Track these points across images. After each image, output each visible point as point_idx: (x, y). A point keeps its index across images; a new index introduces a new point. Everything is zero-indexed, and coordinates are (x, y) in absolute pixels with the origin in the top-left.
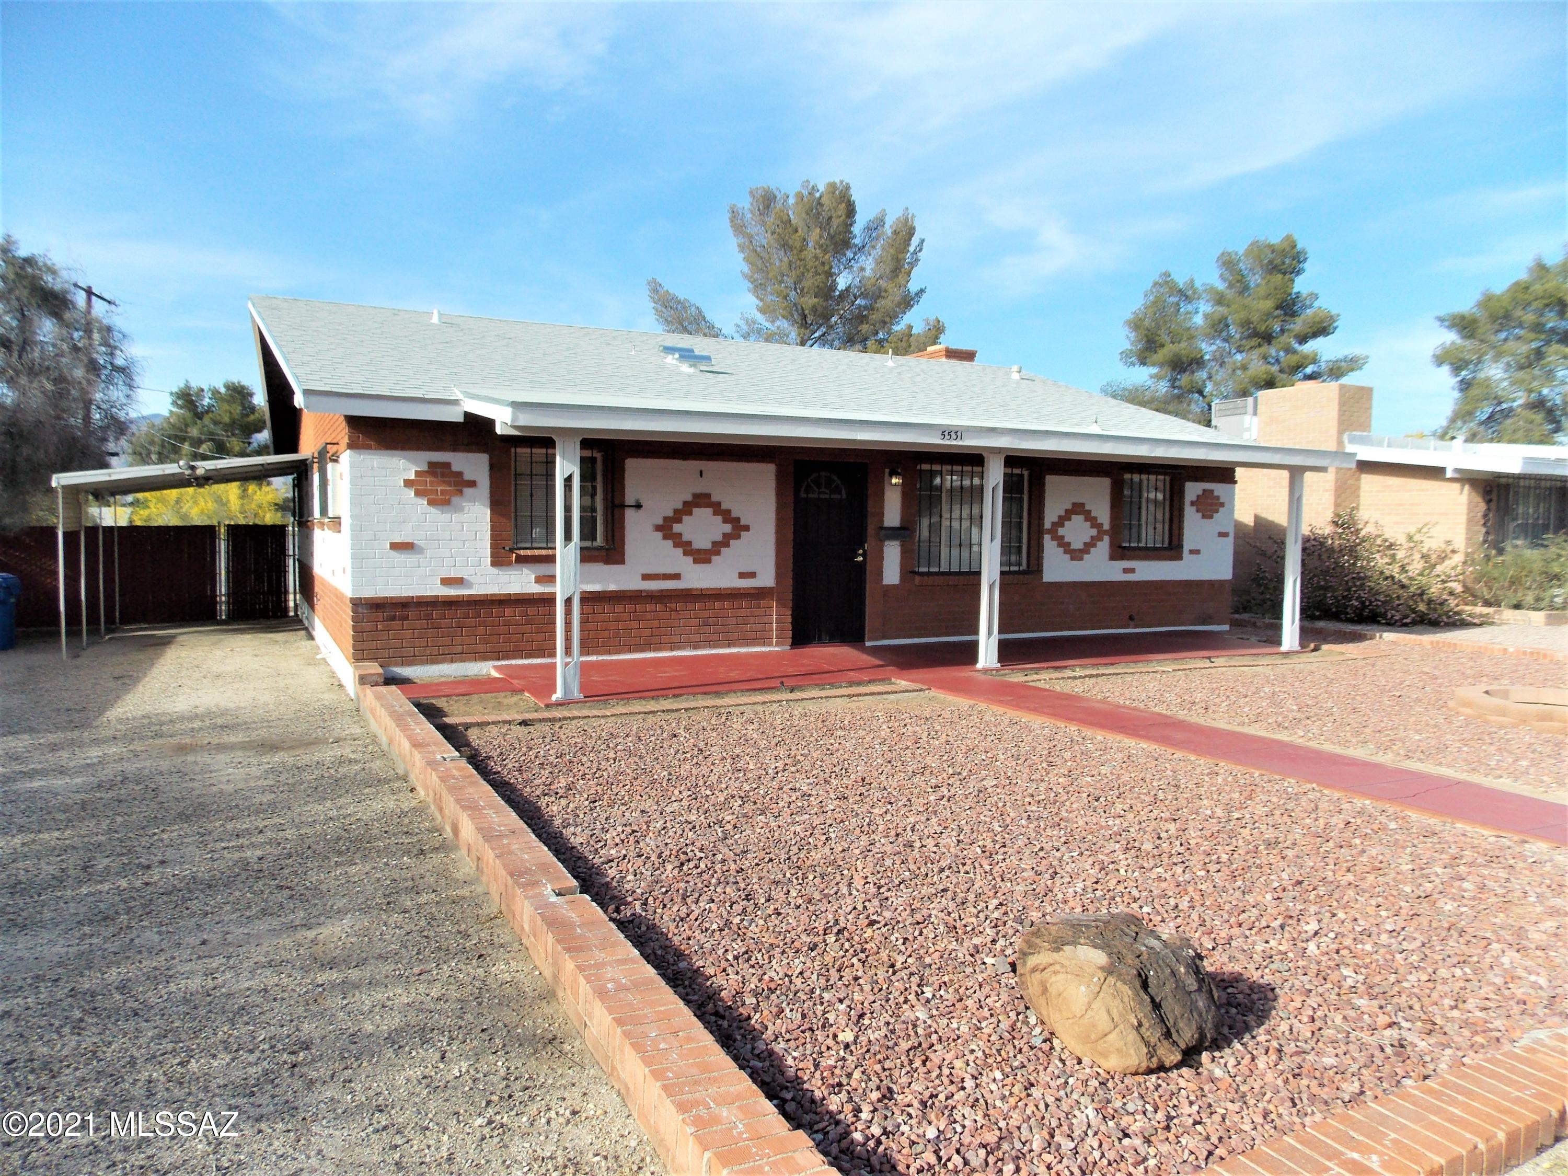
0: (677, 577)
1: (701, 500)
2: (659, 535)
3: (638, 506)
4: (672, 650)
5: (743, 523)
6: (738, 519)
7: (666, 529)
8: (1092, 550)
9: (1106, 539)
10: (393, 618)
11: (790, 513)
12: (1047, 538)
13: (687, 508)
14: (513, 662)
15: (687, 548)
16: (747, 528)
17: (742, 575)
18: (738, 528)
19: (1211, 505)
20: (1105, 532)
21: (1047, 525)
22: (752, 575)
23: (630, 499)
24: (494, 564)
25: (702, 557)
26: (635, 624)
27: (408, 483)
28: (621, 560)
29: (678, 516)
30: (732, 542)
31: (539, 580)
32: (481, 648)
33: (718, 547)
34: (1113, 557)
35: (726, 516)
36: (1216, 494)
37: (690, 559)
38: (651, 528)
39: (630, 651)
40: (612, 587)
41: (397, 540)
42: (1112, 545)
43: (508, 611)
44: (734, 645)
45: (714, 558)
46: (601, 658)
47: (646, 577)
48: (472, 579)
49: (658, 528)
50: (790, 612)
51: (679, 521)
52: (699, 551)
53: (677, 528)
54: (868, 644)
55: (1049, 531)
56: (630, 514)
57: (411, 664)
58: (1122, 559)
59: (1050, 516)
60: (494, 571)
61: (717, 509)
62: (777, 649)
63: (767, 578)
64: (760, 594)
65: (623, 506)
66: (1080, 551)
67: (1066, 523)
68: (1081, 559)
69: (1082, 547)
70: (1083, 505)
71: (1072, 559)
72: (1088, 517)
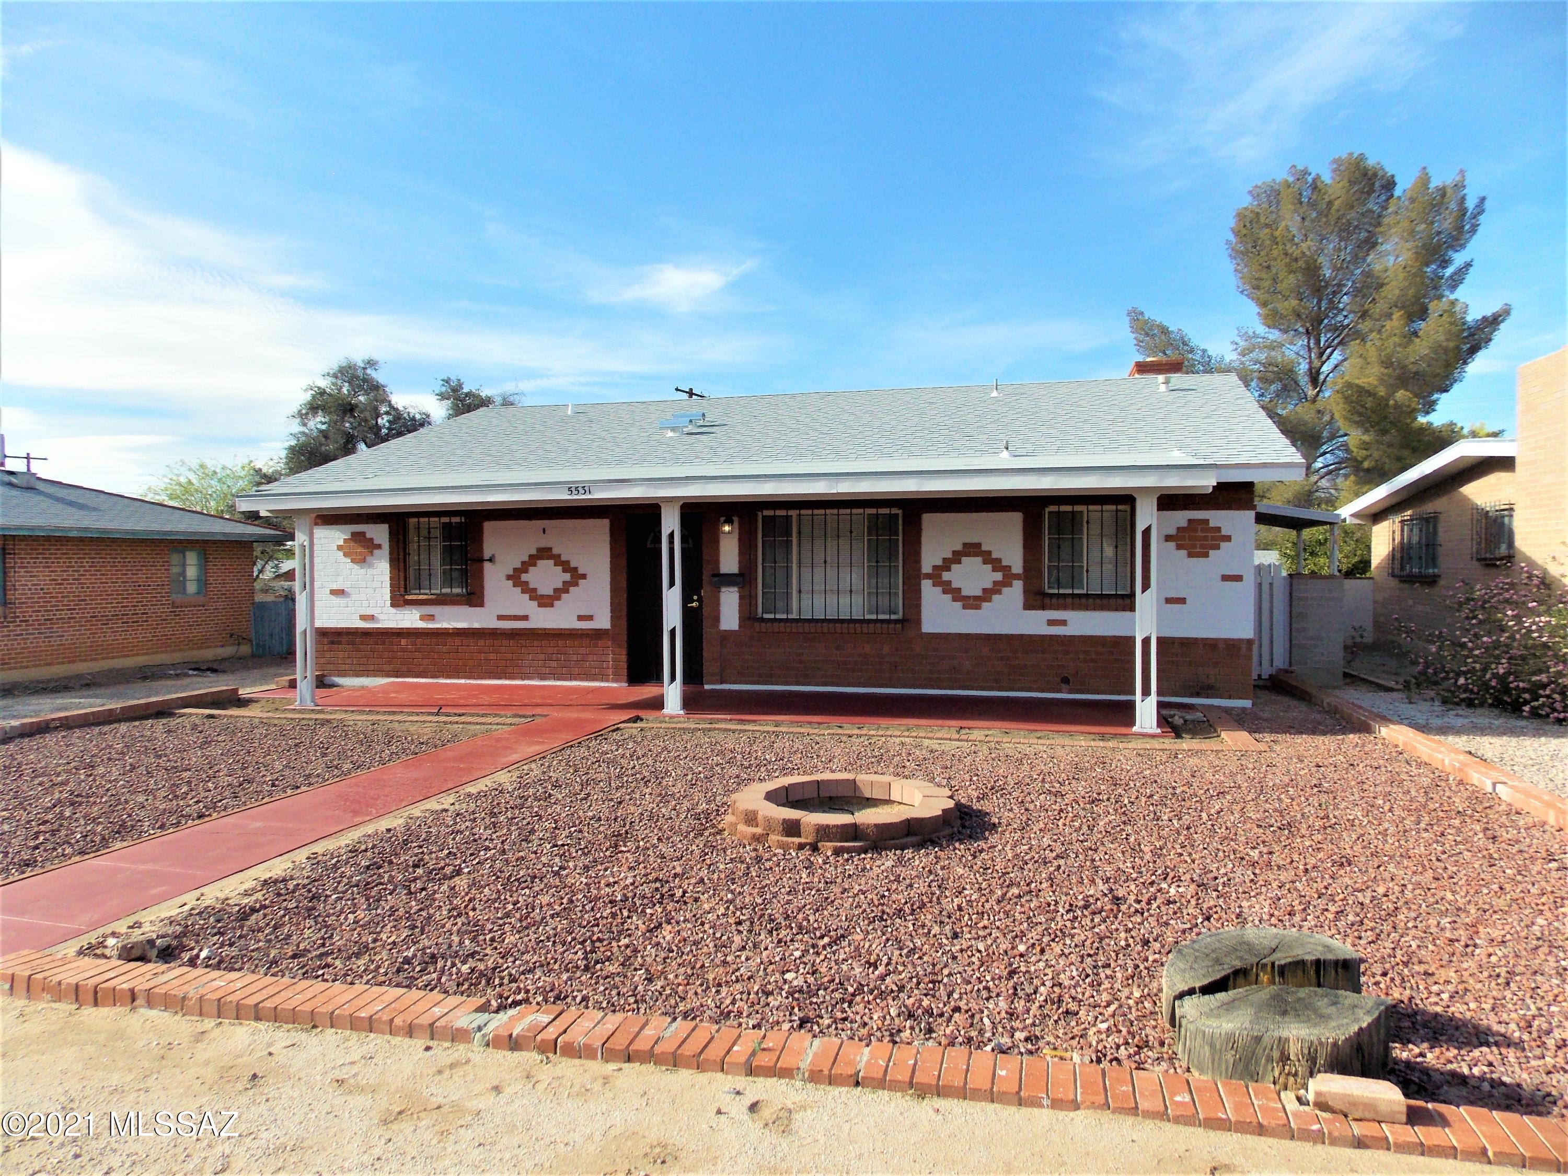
0: (525, 618)
1: (544, 553)
2: (510, 583)
3: (490, 560)
4: (523, 679)
5: (581, 571)
6: (576, 569)
7: (516, 577)
8: (995, 597)
9: (1018, 585)
10: (333, 643)
11: (623, 563)
12: (926, 586)
13: (532, 561)
14: (407, 680)
15: (533, 594)
16: (584, 576)
17: (580, 618)
18: (576, 576)
19: (1213, 538)
20: (1017, 577)
21: (926, 568)
22: (590, 618)
23: (487, 555)
24: (392, 605)
25: (546, 601)
26: (492, 656)
27: (340, 548)
28: (481, 604)
29: (525, 567)
30: (571, 589)
31: (422, 618)
32: (386, 667)
33: (559, 593)
34: (1027, 606)
35: (566, 567)
36: (1212, 524)
37: (535, 603)
38: (504, 578)
39: (490, 678)
40: (476, 625)
41: (335, 588)
42: (1027, 592)
43: (403, 642)
44: (575, 679)
45: (556, 603)
46: (468, 681)
47: (501, 618)
48: (380, 617)
49: (509, 577)
50: (624, 652)
51: (526, 571)
52: (543, 596)
53: (524, 577)
54: (707, 687)
55: (928, 576)
56: (487, 565)
57: (344, 676)
58: (1043, 607)
59: (929, 559)
60: (393, 610)
61: (558, 561)
62: (615, 685)
63: (603, 621)
64: (598, 634)
65: (481, 560)
66: (976, 598)
67: (954, 567)
68: (978, 607)
69: (979, 593)
70: (978, 545)
71: (964, 607)
72: (987, 558)
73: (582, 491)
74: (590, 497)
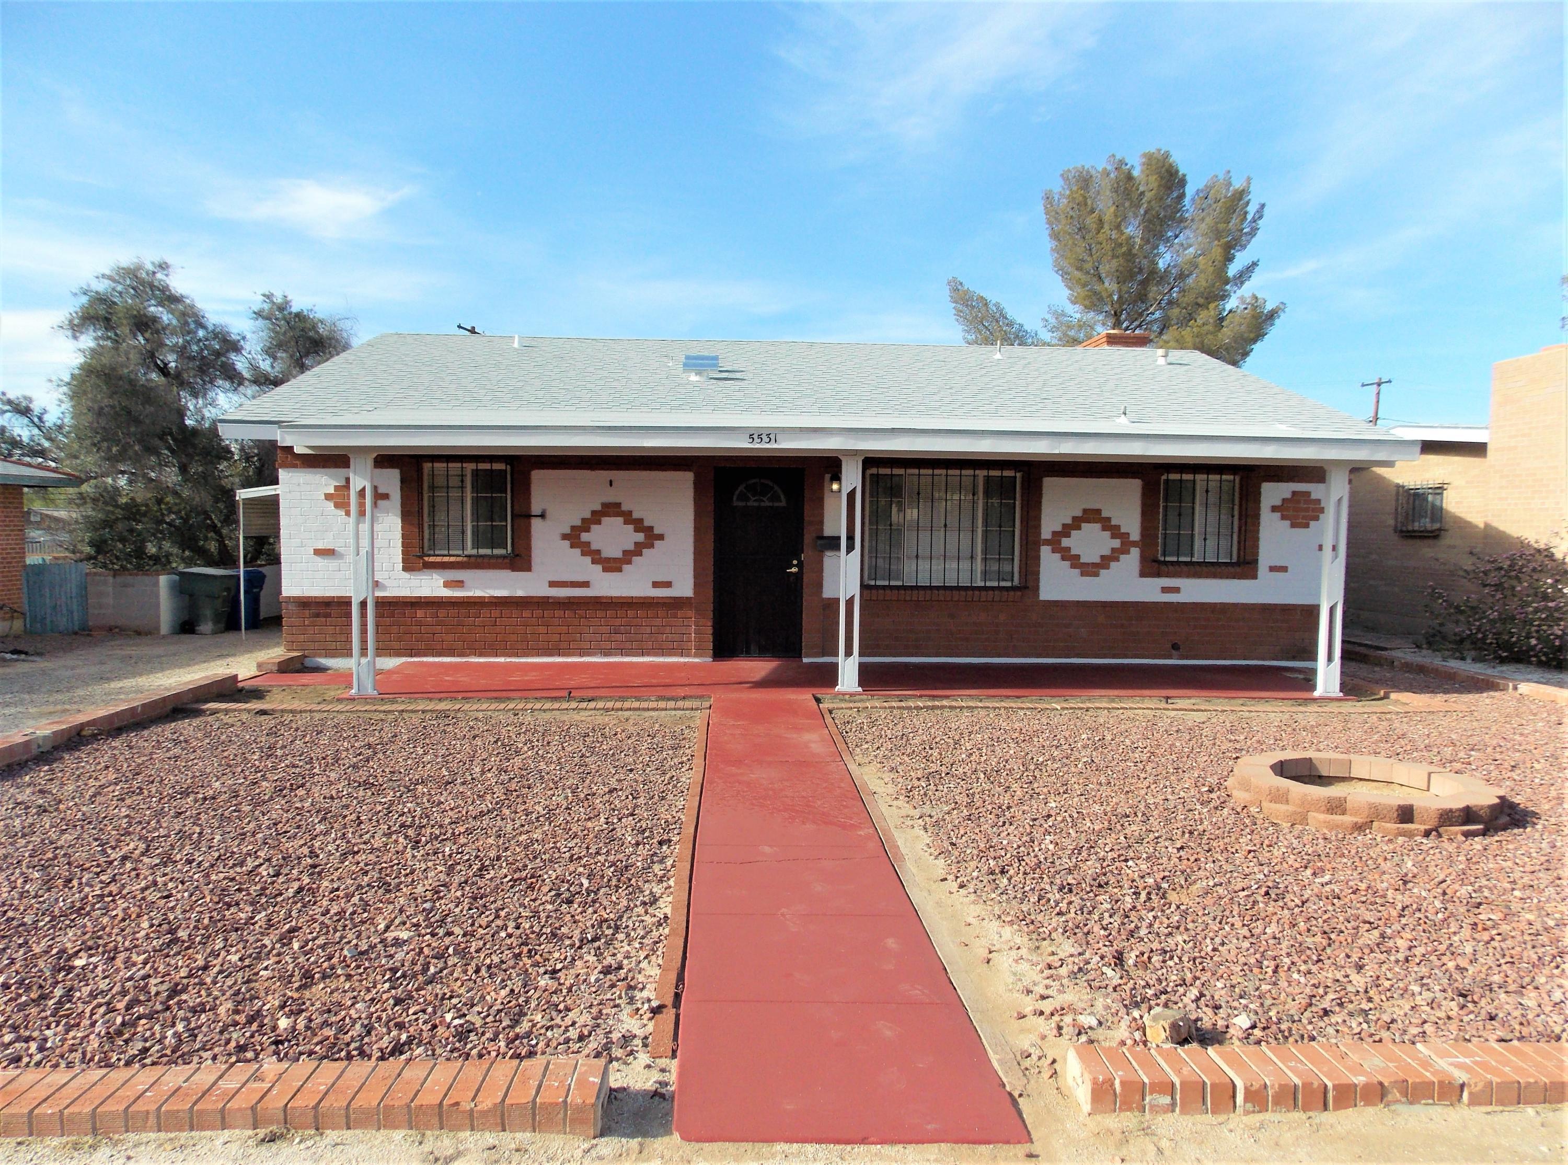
0: (586, 584)
1: (611, 509)
2: (567, 543)
3: (542, 516)
4: (581, 655)
5: (656, 531)
6: (651, 528)
7: (574, 537)
8: (1113, 564)
9: (1135, 552)
10: (318, 615)
11: (710, 521)
12: (1045, 551)
13: (596, 517)
14: (425, 659)
15: (596, 557)
16: (661, 537)
17: (656, 585)
18: (651, 537)
19: (1314, 510)
20: (1134, 544)
21: (1046, 534)
22: (668, 584)
23: (536, 509)
24: (405, 569)
25: (612, 565)
26: (542, 629)
27: (328, 497)
28: (528, 568)
29: (586, 525)
30: (645, 551)
31: (447, 585)
32: (396, 645)
33: (628, 556)
34: (1143, 574)
35: (638, 525)
36: (1313, 496)
37: (599, 567)
38: (558, 537)
39: (538, 655)
40: (520, 593)
41: (320, 546)
42: (1143, 559)
43: (420, 613)
44: (648, 655)
45: (625, 567)
46: (509, 660)
47: (552, 584)
48: (386, 582)
49: (565, 537)
50: (710, 623)
51: (588, 530)
52: (608, 560)
53: (585, 537)
54: (805, 660)
55: (1047, 542)
56: (536, 524)
57: (333, 656)
58: (1158, 575)
59: (1049, 525)
60: (406, 575)
61: (628, 518)
62: (697, 660)
63: (684, 587)
64: (677, 603)
65: (529, 516)
66: (1095, 565)
67: (1073, 533)
68: (1096, 575)
69: (1097, 560)
70: (1099, 511)
71: (1082, 574)
72: (1107, 525)
73: (765, 439)
74: (775, 446)
